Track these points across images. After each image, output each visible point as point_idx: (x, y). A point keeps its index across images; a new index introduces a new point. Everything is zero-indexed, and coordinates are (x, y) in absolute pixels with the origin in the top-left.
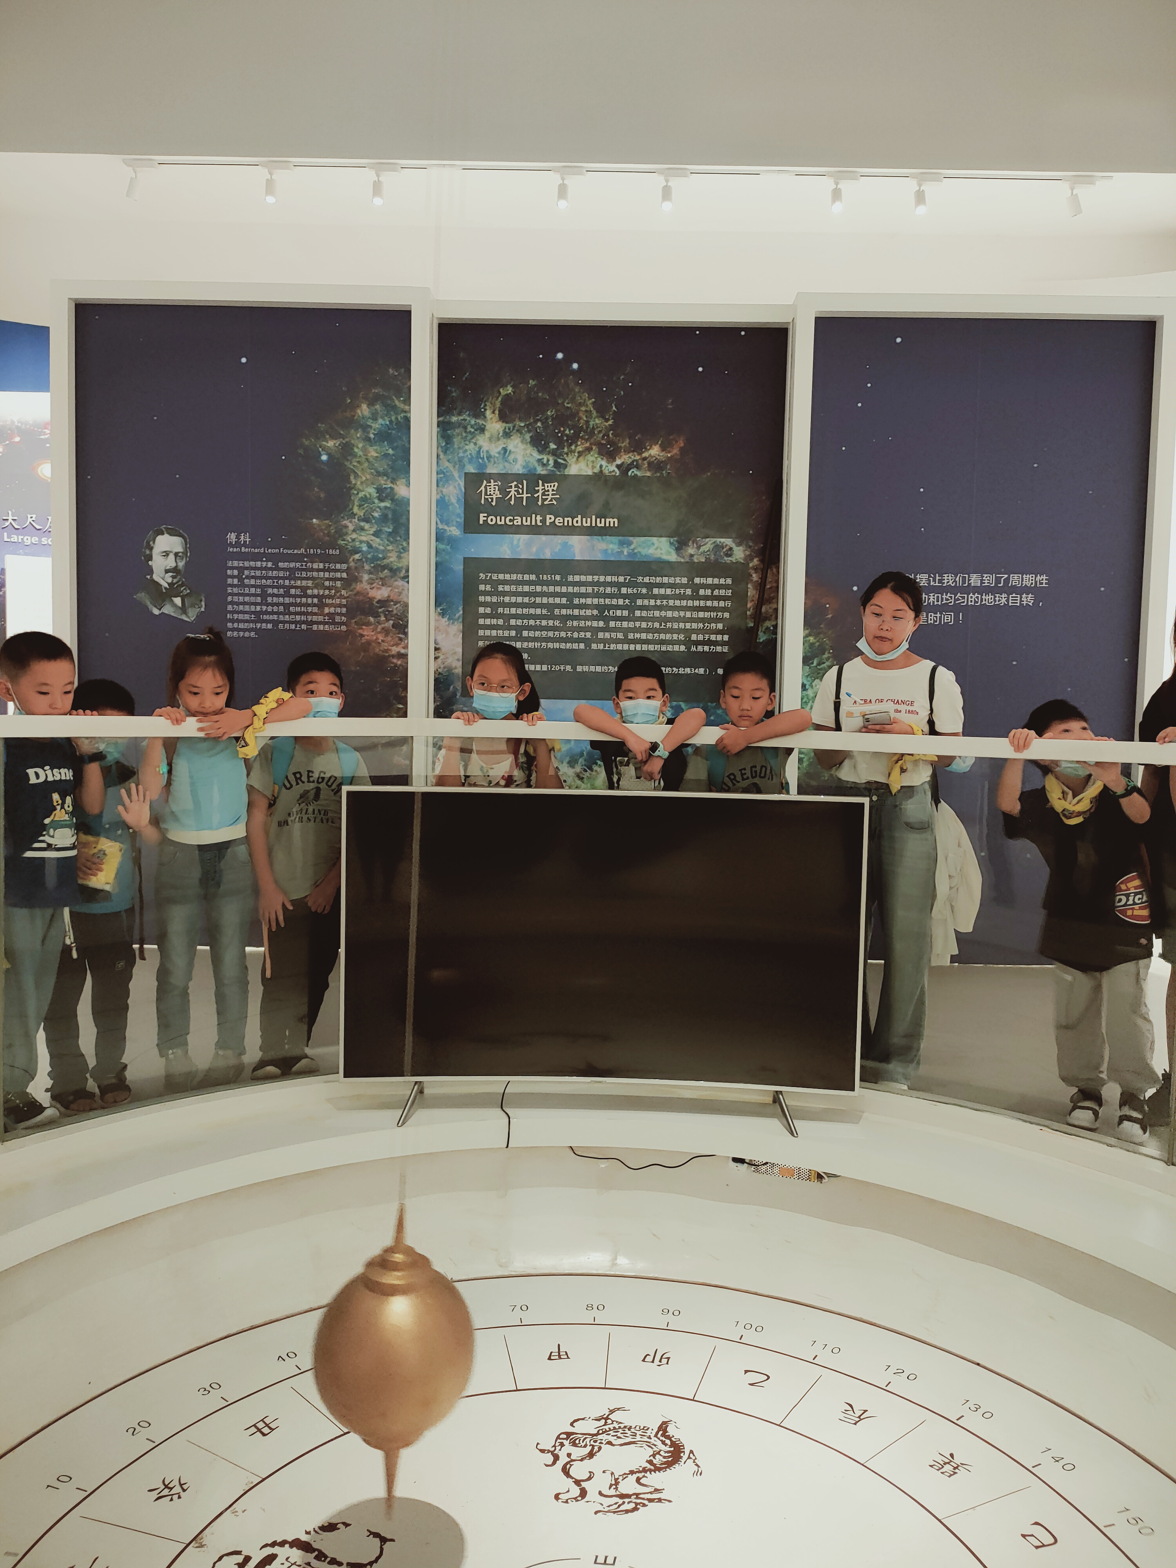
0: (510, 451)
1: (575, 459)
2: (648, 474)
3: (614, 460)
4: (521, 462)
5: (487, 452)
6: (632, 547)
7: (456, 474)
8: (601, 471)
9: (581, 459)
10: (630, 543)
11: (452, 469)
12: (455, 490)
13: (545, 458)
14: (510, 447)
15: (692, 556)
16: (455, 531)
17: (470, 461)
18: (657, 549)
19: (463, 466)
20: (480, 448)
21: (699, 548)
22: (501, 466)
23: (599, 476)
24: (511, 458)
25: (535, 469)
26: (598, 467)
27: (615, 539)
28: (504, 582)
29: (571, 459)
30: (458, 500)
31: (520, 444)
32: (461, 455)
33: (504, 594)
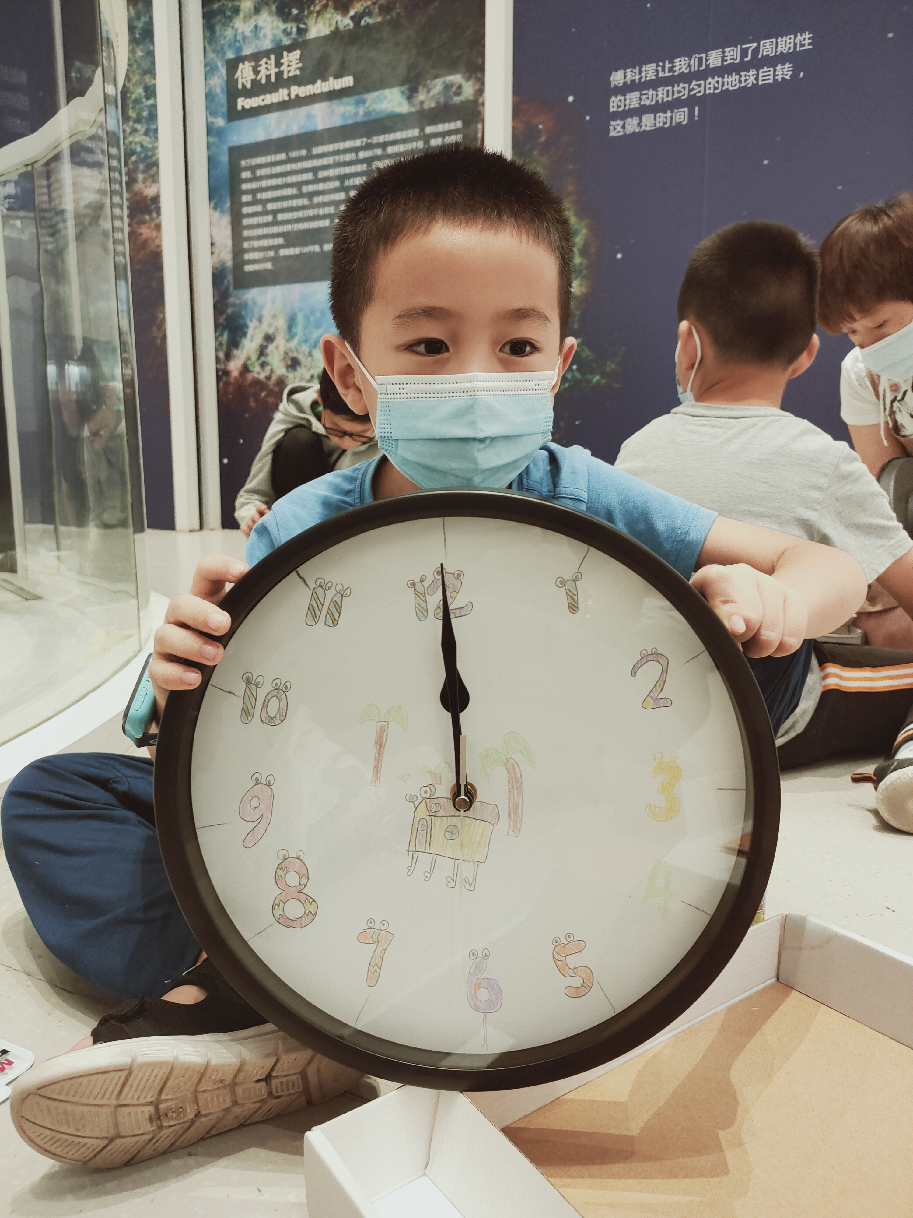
0: (260, 28)
1: (314, 20)
2: (379, 19)
3: (348, 12)
4: (269, 37)
5: (243, 33)
6: (367, 104)
7: (219, 64)
8: (337, 28)
9: (319, 19)
10: (364, 102)
11: (216, 58)
12: (218, 82)
13: (288, 26)
14: (261, 24)
15: (422, 103)
16: (220, 122)
17: (230, 46)
18: (389, 102)
19: (224, 54)
20: (236, 31)
21: (428, 91)
22: (254, 46)
23: (336, 34)
24: (261, 34)
25: (281, 41)
26: (334, 23)
27: (352, 100)
28: (261, 166)
29: (311, 22)
30: (222, 90)
31: (268, 17)
32: (222, 42)
33: (261, 178)
